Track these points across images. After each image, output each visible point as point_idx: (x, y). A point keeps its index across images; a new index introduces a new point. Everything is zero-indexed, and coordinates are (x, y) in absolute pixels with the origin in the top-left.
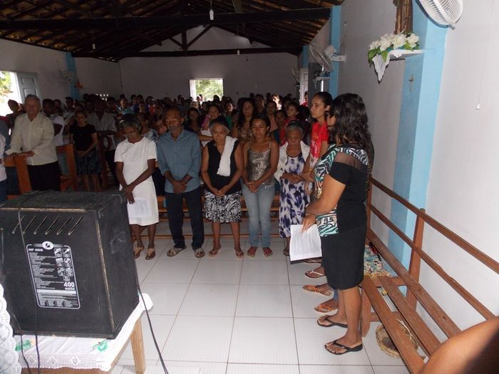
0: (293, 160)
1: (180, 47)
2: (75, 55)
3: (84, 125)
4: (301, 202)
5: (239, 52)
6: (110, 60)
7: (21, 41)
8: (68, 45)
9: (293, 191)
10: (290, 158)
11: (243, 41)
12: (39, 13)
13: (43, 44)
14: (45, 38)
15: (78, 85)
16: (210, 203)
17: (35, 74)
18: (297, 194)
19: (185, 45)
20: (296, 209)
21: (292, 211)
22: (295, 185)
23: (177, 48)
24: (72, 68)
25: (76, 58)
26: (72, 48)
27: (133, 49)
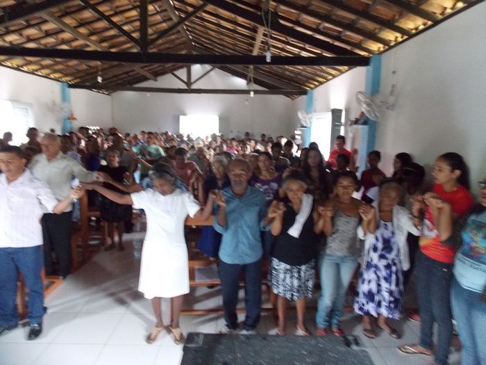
0: (386, 225)
1: (184, 85)
2: (71, 86)
4: (391, 276)
6: (103, 93)
7: (18, 69)
8: (66, 75)
9: (384, 262)
10: (382, 222)
11: (240, 83)
12: (44, 41)
13: (40, 74)
14: (43, 67)
15: (71, 118)
16: (282, 276)
17: (31, 105)
18: (388, 267)
19: (189, 83)
20: (384, 285)
21: (379, 285)
22: (388, 255)
25: (72, 90)
26: (68, 79)
27: (129, 83)
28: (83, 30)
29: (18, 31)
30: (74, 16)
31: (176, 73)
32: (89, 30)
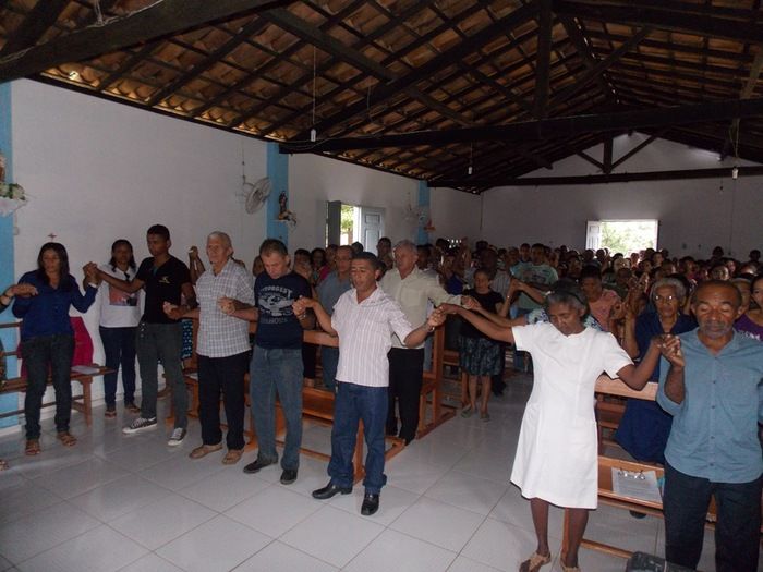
1: (599, 169)
2: (431, 185)
3: (486, 291)
5: (736, 172)
6: (471, 192)
7: (372, 166)
8: (426, 170)
13: (396, 170)
14: (401, 162)
15: (428, 227)
17: (383, 210)
19: (607, 165)
23: (594, 171)
24: (424, 202)
25: (432, 189)
26: (428, 175)
27: (510, 174)
28: (453, 106)
29: (378, 118)
30: (445, 87)
31: (586, 152)
32: (462, 103)
